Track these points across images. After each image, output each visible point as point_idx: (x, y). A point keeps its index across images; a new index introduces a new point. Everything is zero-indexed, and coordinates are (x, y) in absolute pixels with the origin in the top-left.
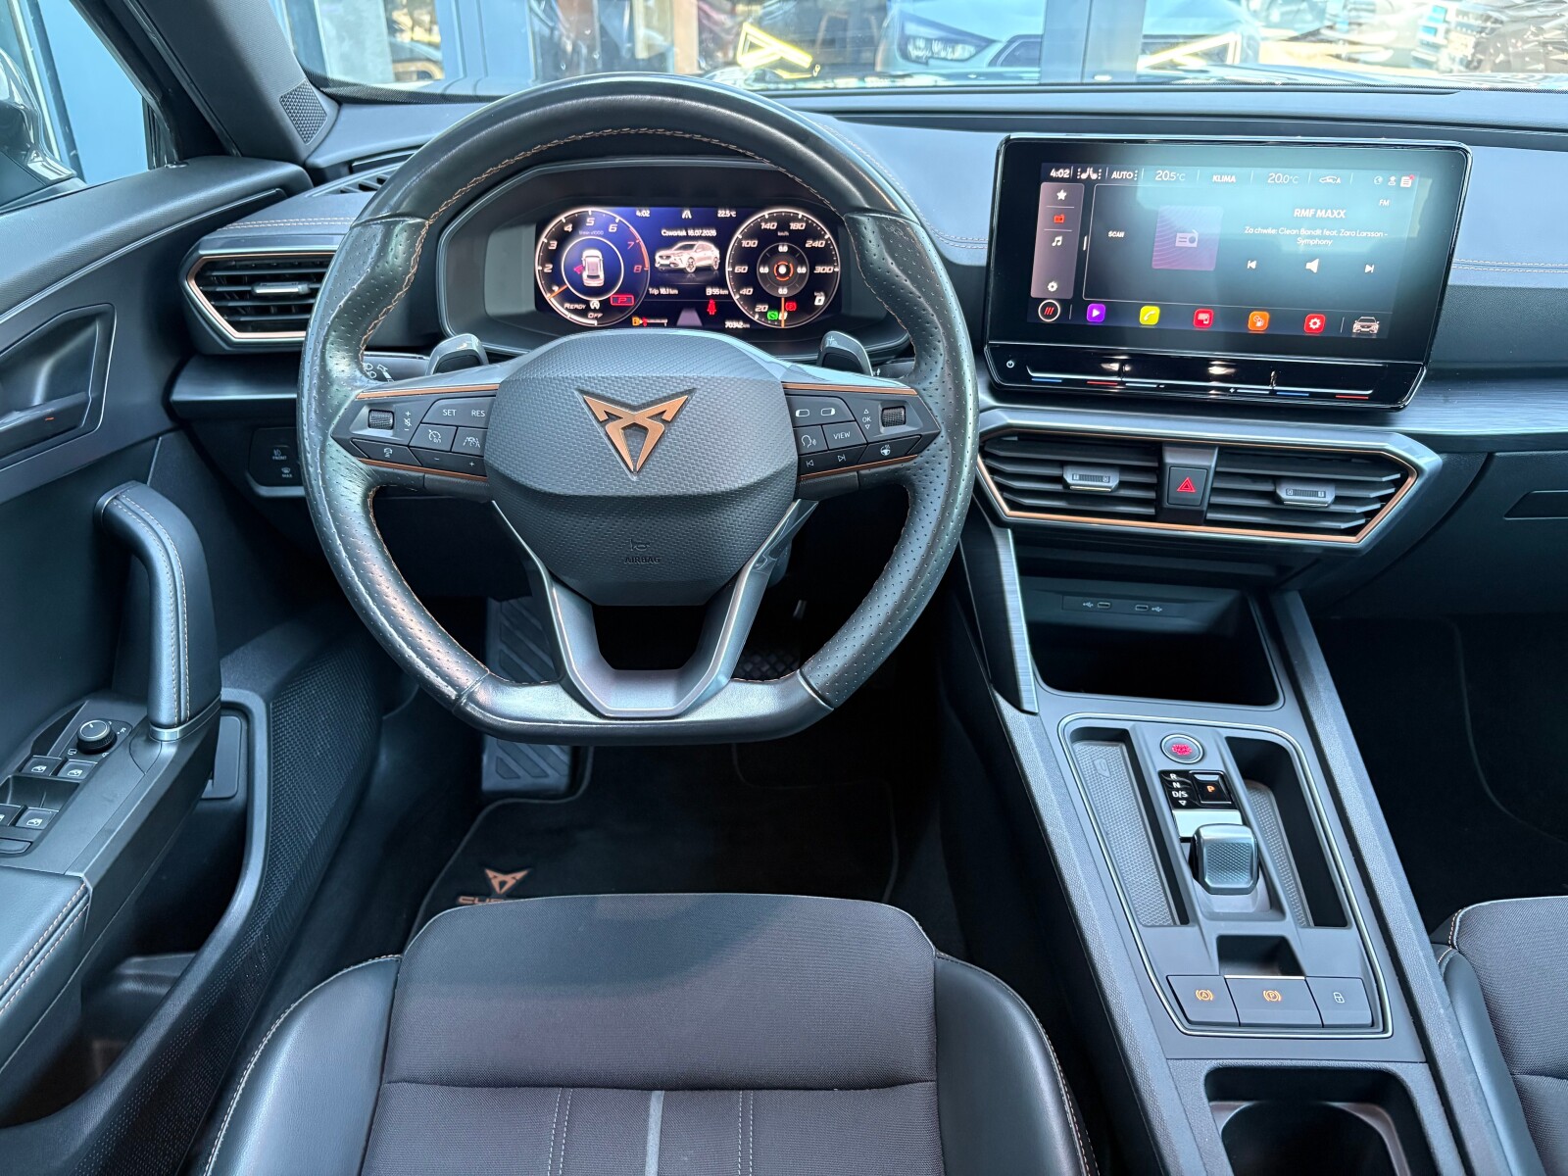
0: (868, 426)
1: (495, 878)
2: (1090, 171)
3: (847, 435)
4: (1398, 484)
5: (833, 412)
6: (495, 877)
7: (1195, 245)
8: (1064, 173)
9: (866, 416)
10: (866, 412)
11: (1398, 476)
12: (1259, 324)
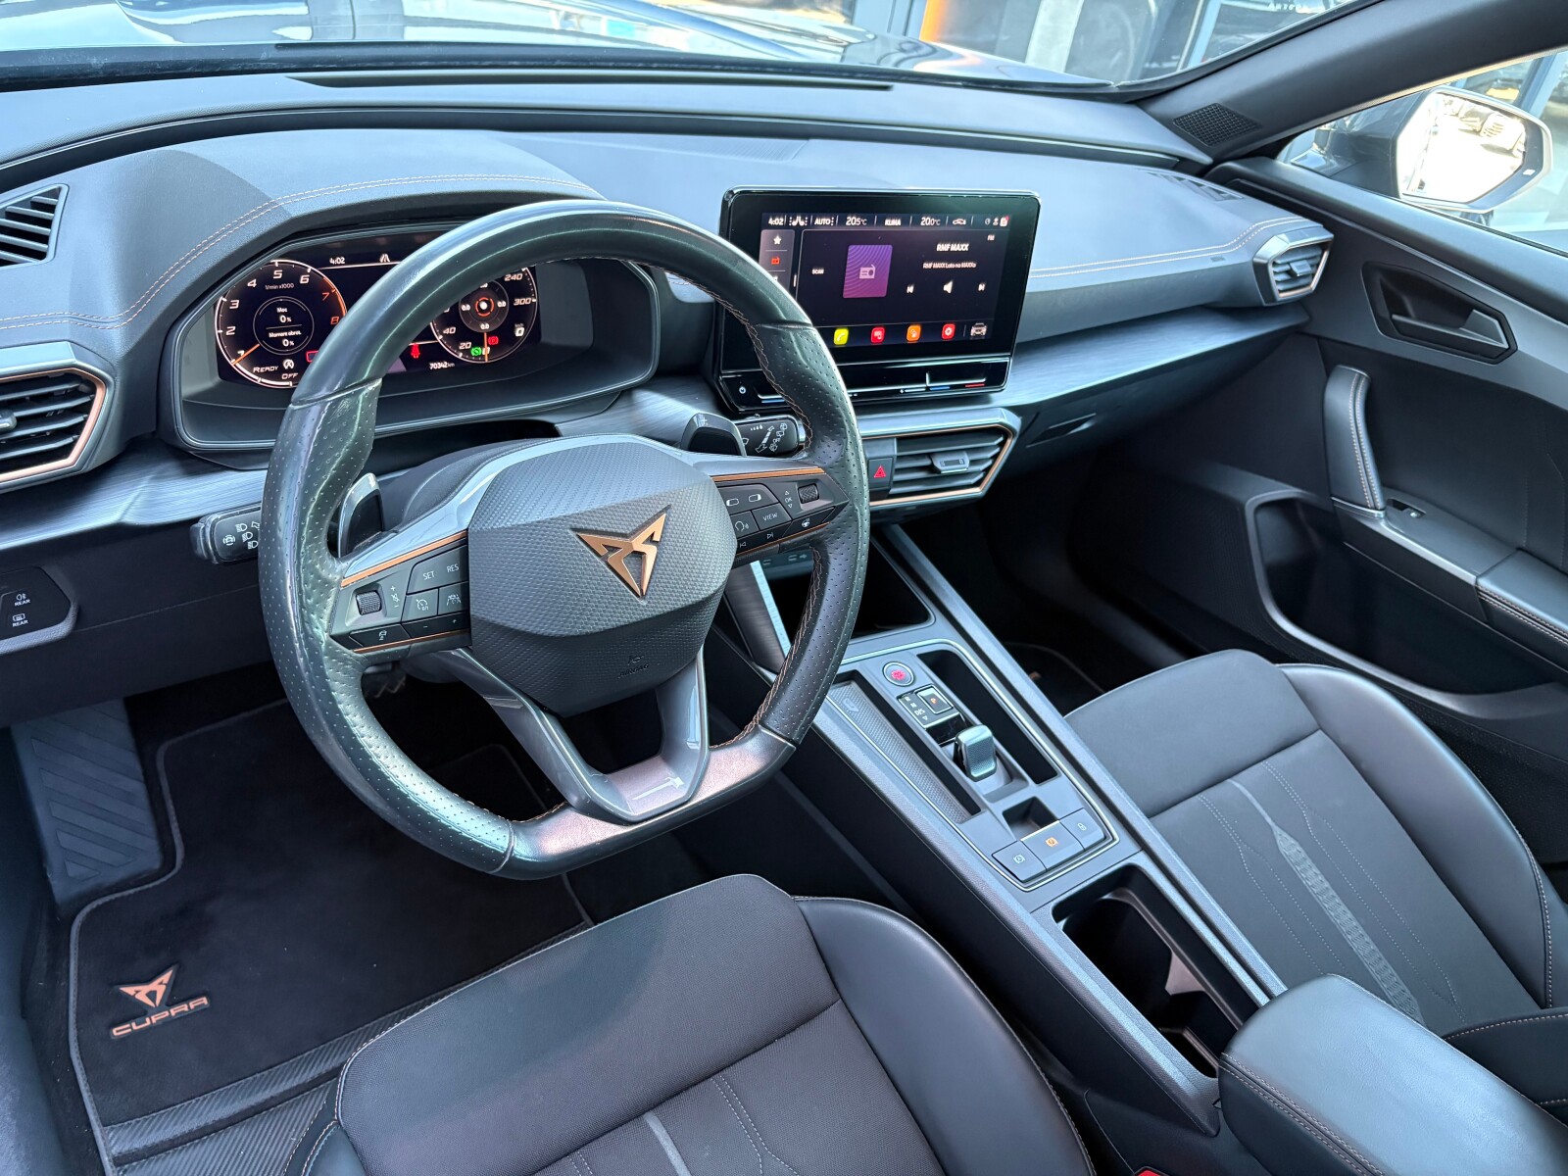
0: (790, 506)
1: (139, 992)
2: (799, 218)
3: (775, 516)
4: (1002, 445)
5: (759, 498)
6: (137, 992)
7: (873, 277)
8: (779, 221)
9: (787, 496)
10: (787, 493)
11: (1001, 439)
12: (914, 336)
